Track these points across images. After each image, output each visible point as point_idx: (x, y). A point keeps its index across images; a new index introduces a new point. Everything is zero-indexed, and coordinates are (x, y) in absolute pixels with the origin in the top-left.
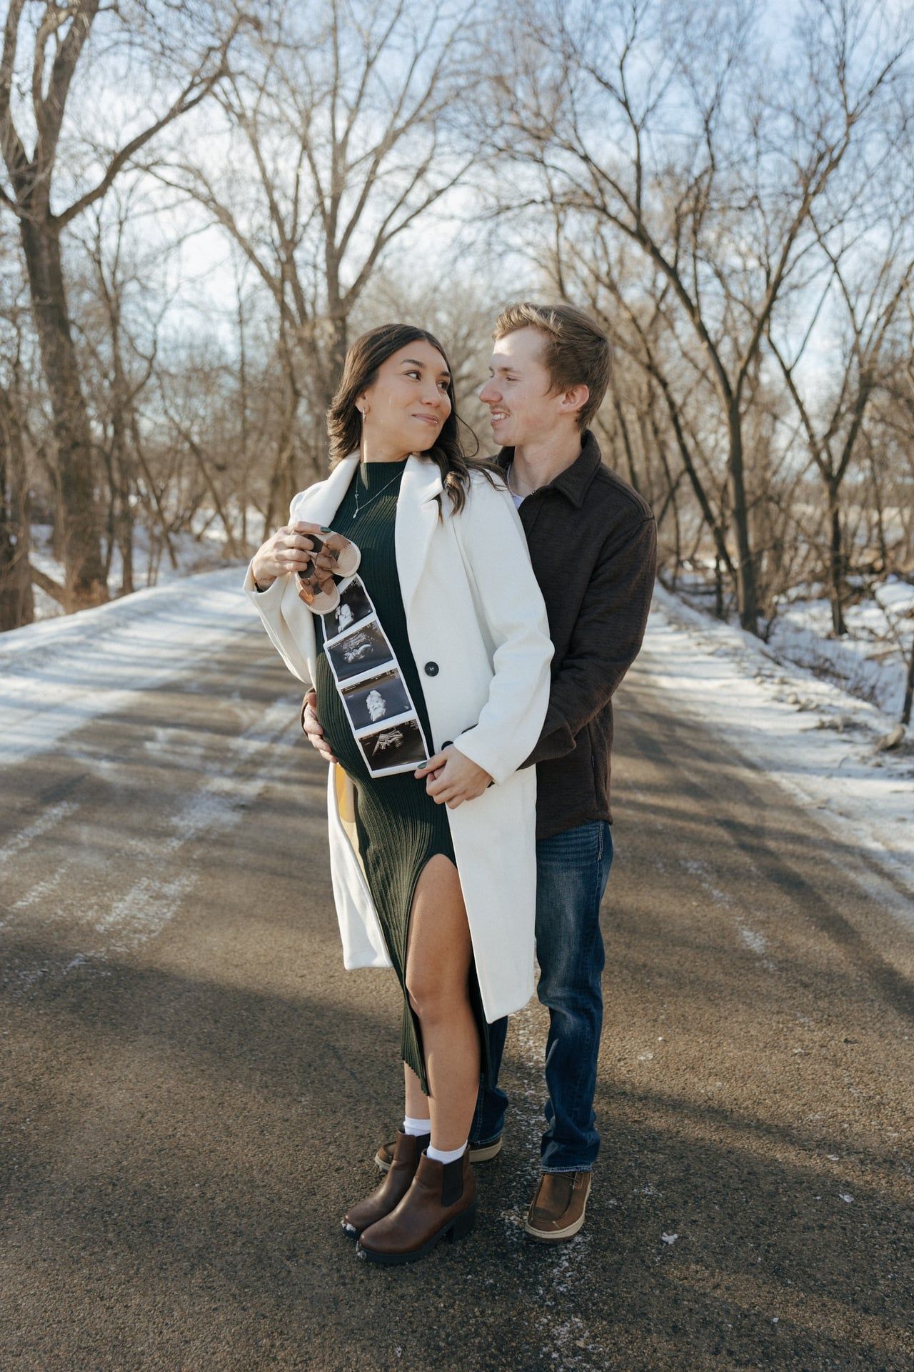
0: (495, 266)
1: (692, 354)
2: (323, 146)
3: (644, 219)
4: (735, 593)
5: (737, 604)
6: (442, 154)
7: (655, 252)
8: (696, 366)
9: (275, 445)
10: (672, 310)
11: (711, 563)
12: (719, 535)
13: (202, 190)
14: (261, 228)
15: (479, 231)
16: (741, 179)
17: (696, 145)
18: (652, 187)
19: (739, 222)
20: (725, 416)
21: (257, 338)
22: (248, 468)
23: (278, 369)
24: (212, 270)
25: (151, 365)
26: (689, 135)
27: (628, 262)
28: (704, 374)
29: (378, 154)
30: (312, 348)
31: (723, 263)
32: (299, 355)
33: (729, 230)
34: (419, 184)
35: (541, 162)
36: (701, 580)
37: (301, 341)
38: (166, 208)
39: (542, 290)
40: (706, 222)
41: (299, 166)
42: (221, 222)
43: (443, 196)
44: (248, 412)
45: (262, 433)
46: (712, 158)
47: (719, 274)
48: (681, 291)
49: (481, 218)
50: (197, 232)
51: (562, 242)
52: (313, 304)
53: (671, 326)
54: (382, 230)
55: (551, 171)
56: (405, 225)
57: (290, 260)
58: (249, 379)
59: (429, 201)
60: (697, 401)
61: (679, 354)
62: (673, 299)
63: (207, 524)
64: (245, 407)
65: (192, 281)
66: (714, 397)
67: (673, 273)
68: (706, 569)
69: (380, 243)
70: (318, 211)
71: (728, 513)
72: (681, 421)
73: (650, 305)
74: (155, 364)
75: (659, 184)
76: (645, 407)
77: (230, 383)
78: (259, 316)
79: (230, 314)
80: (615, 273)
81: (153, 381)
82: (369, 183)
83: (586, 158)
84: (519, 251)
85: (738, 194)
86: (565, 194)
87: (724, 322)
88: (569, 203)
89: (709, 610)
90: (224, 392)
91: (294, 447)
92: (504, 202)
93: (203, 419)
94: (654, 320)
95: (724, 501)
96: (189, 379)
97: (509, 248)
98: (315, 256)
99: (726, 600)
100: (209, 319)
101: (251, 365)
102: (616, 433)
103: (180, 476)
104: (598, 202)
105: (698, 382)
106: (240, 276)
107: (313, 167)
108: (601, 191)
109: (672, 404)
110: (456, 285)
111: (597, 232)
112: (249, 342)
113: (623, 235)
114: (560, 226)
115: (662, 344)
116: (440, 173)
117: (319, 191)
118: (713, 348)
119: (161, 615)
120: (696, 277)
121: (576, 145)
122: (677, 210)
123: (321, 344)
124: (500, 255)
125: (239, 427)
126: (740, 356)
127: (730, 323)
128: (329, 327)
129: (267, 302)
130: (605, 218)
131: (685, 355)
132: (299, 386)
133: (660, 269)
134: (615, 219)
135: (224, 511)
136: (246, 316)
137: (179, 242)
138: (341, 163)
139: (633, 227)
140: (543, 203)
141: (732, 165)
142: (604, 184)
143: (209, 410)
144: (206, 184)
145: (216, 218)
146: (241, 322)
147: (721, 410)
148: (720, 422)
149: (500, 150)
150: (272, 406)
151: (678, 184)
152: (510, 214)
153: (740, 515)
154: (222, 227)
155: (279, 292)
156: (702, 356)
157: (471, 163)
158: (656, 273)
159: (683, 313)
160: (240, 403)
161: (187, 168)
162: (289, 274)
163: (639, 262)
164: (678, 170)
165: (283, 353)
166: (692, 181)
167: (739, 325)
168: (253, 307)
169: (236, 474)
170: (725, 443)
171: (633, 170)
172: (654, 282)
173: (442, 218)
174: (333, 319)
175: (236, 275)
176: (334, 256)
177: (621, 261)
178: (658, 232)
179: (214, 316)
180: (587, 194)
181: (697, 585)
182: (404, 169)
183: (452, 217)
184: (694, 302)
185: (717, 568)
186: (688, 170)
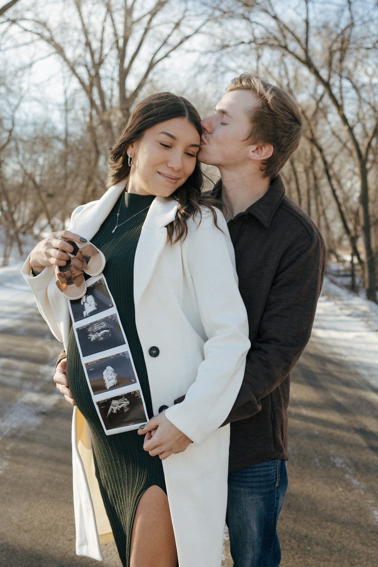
0: (219, 79)
1: (338, 133)
2: (119, 10)
3: (310, 54)
4: (363, 276)
5: (364, 283)
6: (189, 16)
7: (316, 73)
8: (340, 140)
9: (84, 183)
10: (326, 107)
11: (348, 257)
12: (353, 241)
13: (47, 34)
14: (80, 56)
15: (210, 58)
16: (369, 31)
17: (343, 10)
18: (315, 35)
19: (367, 56)
20: (357, 170)
21: (76, 119)
22: (68, 196)
23: (88, 138)
24: (49, 79)
25: (10, 134)
26: (338, 5)
27: (300, 79)
28: (345, 145)
29: (153, 13)
30: (108, 125)
31: (357, 81)
32: (100, 130)
33: (361, 61)
34: (176, 32)
35: (248, 19)
36: (341, 268)
37: (102, 122)
38: (26, 44)
40: (347, 55)
41: (104, 20)
42: (57, 53)
43: (190, 39)
44: (69, 163)
45: (76, 176)
46: (352, 18)
47: (355, 87)
48: (332, 96)
49: (212, 52)
50: (43, 58)
51: (261, 67)
52: (110, 101)
53: (325, 117)
54: (153, 58)
55: (254, 25)
56: (167, 56)
57: (97, 74)
58: (70, 144)
59: (181, 42)
60: (341, 161)
61: (330, 133)
62: (327, 100)
63: (42, 230)
64: (66, 161)
65: (36, 85)
66: (351, 158)
67: (327, 85)
68: (344, 261)
69: (151, 66)
70: (115, 46)
71: (359, 228)
72: (331, 173)
73: (313, 103)
74: (13, 134)
75: (319, 33)
76: (308, 164)
77: (60, 146)
78: (77, 107)
79: (59, 105)
80: (292, 85)
81: (12, 144)
82: (146, 30)
83: (275, 17)
85: (368, 40)
86: (263, 38)
87: (357, 115)
88: (264, 44)
89: (347, 287)
90: (56, 152)
91: (95, 185)
92: (226, 43)
93: (43, 167)
94: (316, 113)
95: (357, 222)
96: (34, 143)
98: (113, 73)
99: (358, 280)
100: (46, 109)
101: (71, 136)
102: (291, 179)
103: (26, 200)
104: (283, 44)
105: (341, 150)
106: (67, 84)
107: (113, 21)
108: (285, 37)
109: (325, 162)
110: (196, 90)
111: (282, 62)
112: (70, 122)
113: (297, 63)
114: (259, 57)
115: (319, 127)
116: (189, 26)
117: (116, 35)
118: (351, 129)
119: (8, 284)
120: (341, 88)
121: (269, 9)
122: (330, 48)
123: (115, 124)
124: (223, 73)
125: (63, 172)
126: (367, 135)
127: (361, 115)
128: (119, 114)
129: (82, 99)
130: (287, 52)
131: (334, 133)
132: (100, 148)
133: (320, 82)
134: (292, 53)
135: (52, 222)
136: (69, 107)
137: (31, 65)
138: (129, 20)
139: (303, 57)
140: (250, 43)
141: (364, 23)
142: (286, 32)
143: (47, 163)
144: (49, 30)
145: (53, 50)
146: (67, 111)
147: (355, 166)
148: (355, 174)
149: (225, 13)
150: (83, 160)
151: (331, 33)
152: (229, 49)
153: (367, 230)
154: (57, 55)
155: (89, 92)
156: (344, 134)
157: (208, 20)
158: (317, 85)
159: (333, 109)
160: (64, 157)
161: (38, 22)
162: (95, 82)
163: (307, 79)
164: (331, 25)
165: (91, 129)
166: (339, 31)
167: (367, 117)
168: (73, 102)
169: (60, 199)
170: (358, 185)
171: (304, 25)
172: (315, 91)
173: (188, 51)
174: (122, 110)
175: (64, 83)
176: (124, 74)
177: (295, 78)
178: (318, 60)
179: (50, 107)
180: (275, 38)
181: (339, 271)
182: (166, 23)
183: (194, 51)
184: (340, 102)
185: (352, 262)
186: (337, 25)
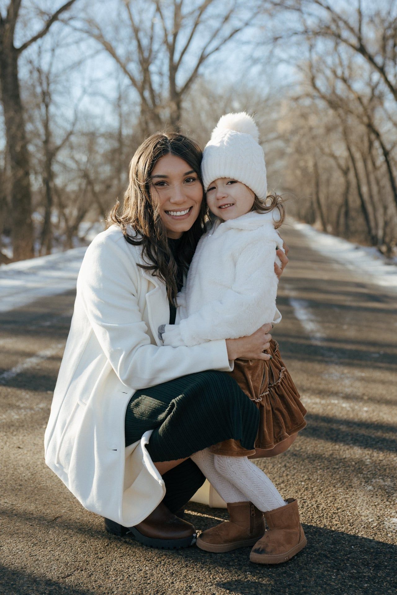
2: (169, 6)
3: (364, 42)
7: (371, 60)
10: (382, 94)
13: (96, 31)
18: (368, 24)
27: (354, 66)
29: (202, 9)
35: (299, 10)
37: (152, 116)
39: (301, 84)
41: (154, 17)
42: (106, 50)
43: (240, 32)
48: (387, 82)
49: (263, 43)
51: (313, 55)
53: (382, 104)
54: (204, 52)
55: (306, 16)
56: (217, 49)
57: (147, 70)
59: (231, 35)
67: (382, 71)
69: (202, 59)
73: (367, 91)
75: (372, 22)
76: (366, 151)
79: (112, 100)
80: (347, 73)
82: (196, 25)
83: (328, 8)
84: (287, 62)
86: (314, 28)
88: (318, 33)
92: (278, 34)
94: (371, 99)
97: (281, 61)
98: (162, 68)
102: (348, 169)
104: (337, 32)
107: (162, 17)
108: (338, 26)
109: (384, 149)
111: (336, 50)
113: (351, 51)
114: (311, 47)
115: (377, 113)
116: (239, 19)
117: (165, 30)
122: (383, 36)
124: (276, 65)
130: (340, 41)
133: (374, 70)
134: (345, 41)
136: (122, 102)
138: (179, 15)
139: (357, 45)
140: (302, 33)
142: (339, 22)
144: (98, 28)
146: (119, 106)
149: (276, 5)
151: (383, 21)
152: (280, 41)
154: (107, 53)
155: (141, 91)
157: (258, 13)
158: (371, 73)
161: (88, 21)
163: (361, 68)
164: (384, 14)
166: (391, 20)
172: (371, 79)
176: (174, 69)
177: (350, 66)
180: (328, 28)
182: (217, 17)
186: (389, 13)
